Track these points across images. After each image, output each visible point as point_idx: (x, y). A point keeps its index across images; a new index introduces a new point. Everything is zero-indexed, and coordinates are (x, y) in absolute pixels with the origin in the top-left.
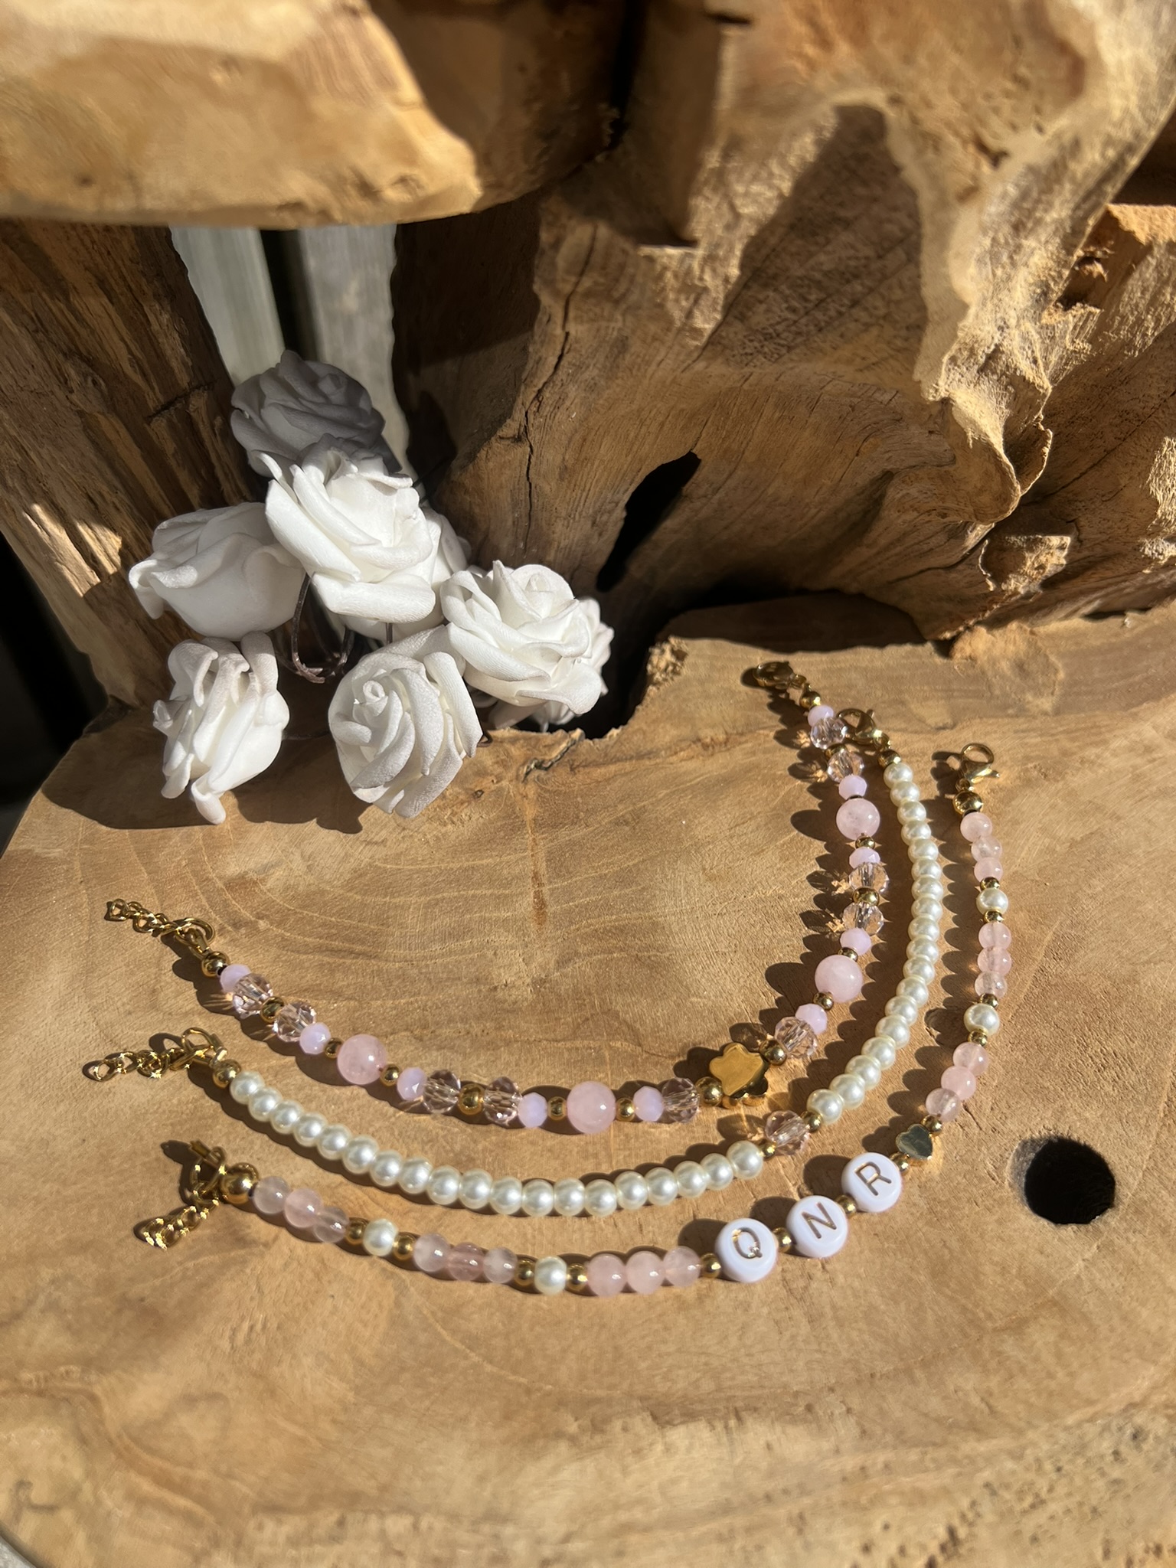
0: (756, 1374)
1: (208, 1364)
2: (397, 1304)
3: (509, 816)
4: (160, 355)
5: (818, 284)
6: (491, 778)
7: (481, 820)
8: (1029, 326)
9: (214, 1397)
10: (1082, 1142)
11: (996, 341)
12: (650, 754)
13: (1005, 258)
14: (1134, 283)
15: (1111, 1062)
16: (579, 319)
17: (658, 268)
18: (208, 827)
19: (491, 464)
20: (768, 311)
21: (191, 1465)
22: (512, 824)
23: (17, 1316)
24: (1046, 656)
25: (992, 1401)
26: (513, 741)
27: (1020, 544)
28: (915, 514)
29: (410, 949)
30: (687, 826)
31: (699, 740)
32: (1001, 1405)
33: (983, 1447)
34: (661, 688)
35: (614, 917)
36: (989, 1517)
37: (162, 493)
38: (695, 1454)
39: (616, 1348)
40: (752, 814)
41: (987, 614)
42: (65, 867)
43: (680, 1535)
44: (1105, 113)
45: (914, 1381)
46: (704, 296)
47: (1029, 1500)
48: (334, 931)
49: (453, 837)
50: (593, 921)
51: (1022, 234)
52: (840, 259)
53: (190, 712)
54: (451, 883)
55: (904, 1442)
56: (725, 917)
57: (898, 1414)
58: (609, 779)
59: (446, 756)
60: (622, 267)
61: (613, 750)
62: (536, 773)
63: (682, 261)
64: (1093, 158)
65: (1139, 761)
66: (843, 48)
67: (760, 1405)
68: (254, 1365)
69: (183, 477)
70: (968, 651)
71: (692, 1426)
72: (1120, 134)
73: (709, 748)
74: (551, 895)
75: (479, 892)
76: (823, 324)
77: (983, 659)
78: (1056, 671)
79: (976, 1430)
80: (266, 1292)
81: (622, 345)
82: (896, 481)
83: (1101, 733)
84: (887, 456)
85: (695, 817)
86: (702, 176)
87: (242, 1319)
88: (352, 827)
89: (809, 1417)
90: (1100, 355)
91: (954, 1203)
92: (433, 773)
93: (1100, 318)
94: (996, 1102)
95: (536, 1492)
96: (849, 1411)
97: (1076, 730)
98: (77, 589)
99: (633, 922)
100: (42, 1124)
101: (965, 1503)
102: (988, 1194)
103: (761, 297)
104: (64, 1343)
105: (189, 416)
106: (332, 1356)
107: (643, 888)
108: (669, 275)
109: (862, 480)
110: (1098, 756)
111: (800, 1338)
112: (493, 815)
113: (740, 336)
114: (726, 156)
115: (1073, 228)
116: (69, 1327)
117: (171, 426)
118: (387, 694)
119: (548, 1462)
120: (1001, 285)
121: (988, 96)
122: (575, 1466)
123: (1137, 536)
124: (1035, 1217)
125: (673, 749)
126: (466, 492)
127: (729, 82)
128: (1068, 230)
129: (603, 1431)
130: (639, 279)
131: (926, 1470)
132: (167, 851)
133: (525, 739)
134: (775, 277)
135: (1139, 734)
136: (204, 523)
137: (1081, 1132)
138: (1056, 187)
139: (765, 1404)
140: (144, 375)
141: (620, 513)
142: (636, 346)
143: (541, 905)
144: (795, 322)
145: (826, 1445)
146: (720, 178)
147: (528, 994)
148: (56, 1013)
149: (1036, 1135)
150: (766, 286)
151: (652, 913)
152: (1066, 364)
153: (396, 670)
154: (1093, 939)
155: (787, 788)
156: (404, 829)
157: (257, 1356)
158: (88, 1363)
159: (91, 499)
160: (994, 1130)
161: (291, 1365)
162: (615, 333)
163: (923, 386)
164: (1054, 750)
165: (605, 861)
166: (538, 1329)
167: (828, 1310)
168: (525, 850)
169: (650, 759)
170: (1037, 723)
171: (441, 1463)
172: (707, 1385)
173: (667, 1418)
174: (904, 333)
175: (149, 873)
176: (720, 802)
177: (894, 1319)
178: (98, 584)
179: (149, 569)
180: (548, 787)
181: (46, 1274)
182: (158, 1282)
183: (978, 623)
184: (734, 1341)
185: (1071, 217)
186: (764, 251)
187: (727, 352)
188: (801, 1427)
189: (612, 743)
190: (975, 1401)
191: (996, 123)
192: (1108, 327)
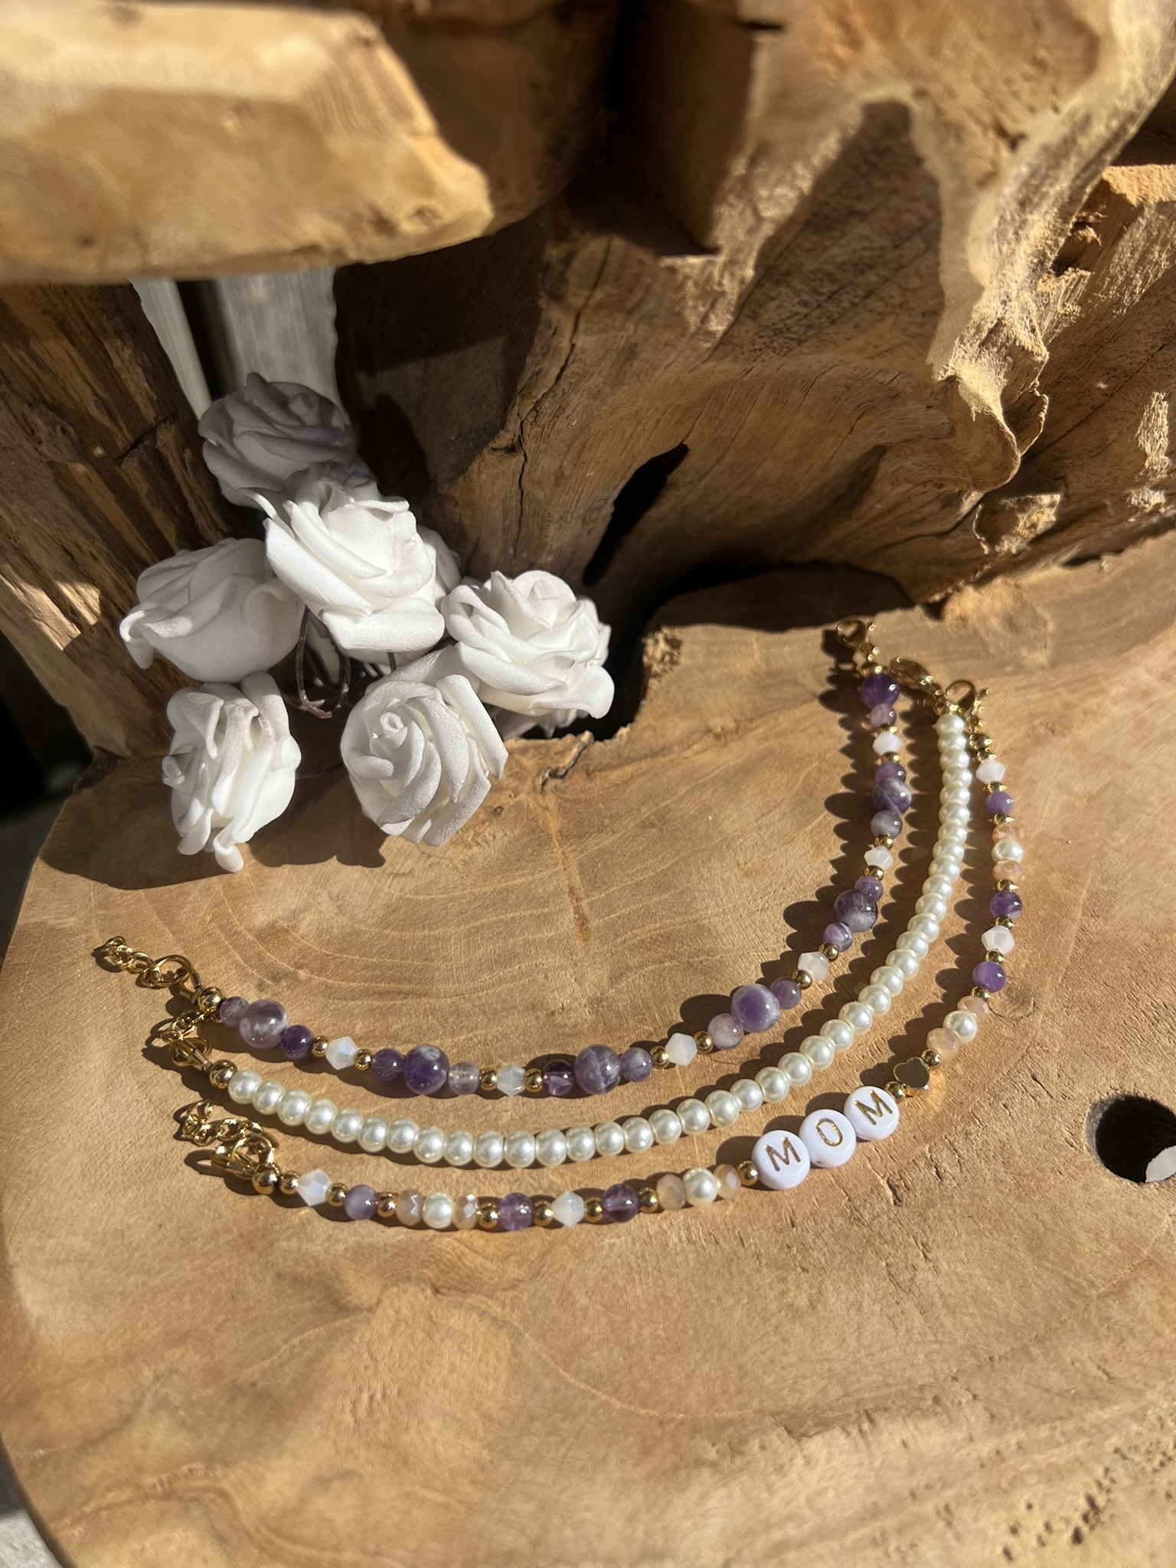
0: (880, 1374)
1: (335, 1443)
2: (515, 1352)
3: (533, 831)
4: (124, 392)
5: (831, 277)
6: (509, 792)
7: (506, 838)
8: (1027, 296)
9: (346, 1475)
10: (1149, 1097)
11: (999, 316)
12: (663, 751)
13: (1011, 235)
14: (1125, 245)
15: (1163, 1014)
16: (588, 332)
17: (680, 277)
18: (226, 876)
19: (484, 476)
20: (779, 307)
21: (336, 1548)
22: (537, 839)
23: (127, 1420)
24: (1033, 609)
25: (1107, 1368)
26: (524, 751)
27: (1012, 505)
28: (910, 486)
29: (459, 982)
30: (714, 821)
31: (709, 731)
32: (1116, 1371)
33: (1106, 1414)
34: (663, 680)
35: (658, 925)
36: (1126, 1482)
37: (139, 536)
38: (834, 1463)
39: (740, 1367)
40: (775, 801)
41: (977, 575)
42: (83, 936)
43: (835, 1546)
44: (1115, 87)
45: (1032, 1359)
46: (721, 300)
47: (1159, 1458)
48: (378, 973)
49: (481, 858)
50: (638, 931)
51: (1028, 210)
52: (854, 251)
53: (204, 765)
54: (487, 908)
55: (1032, 1420)
56: (769, 912)
57: (1023, 1394)
58: (628, 781)
59: (474, 781)
60: (637, 278)
61: (626, 751)
62: (552, 783)
63: (703, 268)
64: (1100, 130)
65: (1139, 707)
66: (872, 46)
67: (889, 1404)
68: (382, 1437)
69: (158, 516)
70: (958, 611)
71: (827, 1435)
72: (1125, 104)
73: (720, 737)
74: (591, 909)
75: (517, 914)
76: (836, 316)
77: (973, 618)
78: (1045, 623)
79: (1097, 1398)
80: (380, 1358)
81: (630, 352)
82: (889, 455)
83: (1098, 682)
84: (881, 431)
85: (720, 811)
86: (728, 184)
87: (360, 1390)
88: (376, 861)
89: (938, 1409)
90: (1088, 316)
91: (1039, 1174)
92: (461, 799)
93: (1089, 280)
94: (1061, 1068)
95: (688, 1524)
96: (975, 1397)
97: (1075, 681)
98: (58, 644)
99: (677, 927)
100: (113, 1214)
101: (1099, 1471)
102: (1069, 1161)
103: (773, 294)
104: (180, 1442)
105: (158, 452)
106: (459, 1415)
107: (682, 892)
108: (690, 284)
109: (853, 455)
110: (1099, 706)
111: (915, 1331)
112: (516, 832)
113: (751, 334)
114: (753, 162)
115: (1070, 198)
116: (183, 1424)
117: (142, 464)
118: (405, 725)
119: (693, 1493)
120: (1005, 261)
121: (1008, 82)
122: (721, 1492)
123: (1124, 488)
124: (1117, 1178)
125: (686, 742)
126: (456, 505)
127: (760, 91)
128: (1066, 200)
129: (741, 1453)
130: (657, 288)
131: (1058, 1445)
132: (188, 907)
133: (537, 748)
134: (788, 273)
135: (1134, 679)
136: (194, 565)
137: (1147, 1087)
138: (1064, 162)
139: (893, 1402)
140: (110, 415)
141: (609, 509)
142: (646, 354)
143: (582, 921)
144: (806, 315)
145: (959, 1435)
146: (746, 184)
147: (587, 1015)
148: (104, 1095)
149: (1105, 1097)
150: (778, 283)
151: (695, 916)
152: (1056, 327)
153: (414, 699)
154: (1125, 892)
155: (805, 772)
156: (429, 856)
157: (383, 1426)
158: (210, 1459)
159: (67, 552)
160: (1064, 1097)
161: (419, 1431)
162: (623, 341)
163: (935, 368)
164: (1056, 704)
165: (638, 867)
166: (659, 1357)
167: (937, 1299)
168: (556, 865)
169: (664, 755)
170: (1035, 679)
171: (588, 1509)
172: (835, 1391)
173: (802, 1430)
174: (919, 319)
175: (174, 933)
176: (742, 794)
177: (1003, 1300)
178: (79, 636)
179: (139, 621)
180: (567, 796)
181: (147, 1373)
182: (267, 1364)
183: (968, 583)
184: (852, 1342)
185: (1070, 187)
186: (778, 249)
187: (738, 350)
188: (933, 1420)
189: (623, 742)
190: (1093, 1370)
191: (1016, 108)
192: (1098, 289)
